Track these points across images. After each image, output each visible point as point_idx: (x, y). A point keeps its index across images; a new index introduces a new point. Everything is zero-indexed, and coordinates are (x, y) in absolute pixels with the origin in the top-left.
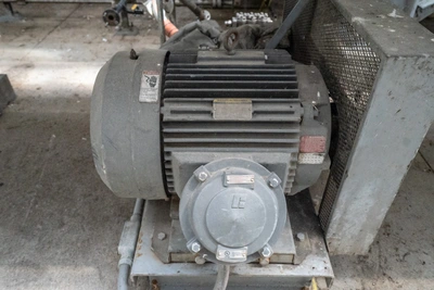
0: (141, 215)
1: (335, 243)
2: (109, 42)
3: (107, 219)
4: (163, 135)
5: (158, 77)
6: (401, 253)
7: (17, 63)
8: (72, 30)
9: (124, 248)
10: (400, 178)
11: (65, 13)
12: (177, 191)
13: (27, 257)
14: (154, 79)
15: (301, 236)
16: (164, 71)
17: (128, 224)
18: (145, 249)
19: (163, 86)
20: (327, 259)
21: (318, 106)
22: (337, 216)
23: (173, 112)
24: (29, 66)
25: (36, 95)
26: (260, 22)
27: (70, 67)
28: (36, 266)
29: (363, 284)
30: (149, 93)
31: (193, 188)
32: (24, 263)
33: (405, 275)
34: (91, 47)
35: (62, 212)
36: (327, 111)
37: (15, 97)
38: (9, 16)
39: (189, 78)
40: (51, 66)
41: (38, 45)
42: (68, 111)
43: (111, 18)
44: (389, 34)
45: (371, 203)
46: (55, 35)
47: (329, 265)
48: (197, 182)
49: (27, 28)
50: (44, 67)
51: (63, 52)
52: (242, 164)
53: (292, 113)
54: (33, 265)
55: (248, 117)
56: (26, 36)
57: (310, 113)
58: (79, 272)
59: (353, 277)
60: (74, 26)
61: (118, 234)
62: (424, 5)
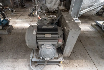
0: (34, 50)
1: (64, 55)
2: (29, 18)
3: (28, 51)
4: (37, 40)
5: (36, 30)
6: (75, 55)
7: (14, 22)
8: (23, 16)
9: (31, 56)
10: (74, 46)
11: (22, 13)
12: (39, 48)
13: (15, 57)
14: (36, 31)
15: (59, 54)
16: (37, 29)
17: (32, 52)
18: (34, 57)
19: (37, 32)
20: (63, 58)
21: (61, 35)
22: (64, 51)
23: (38, 36)
24: (16, 23)
25: (17, 28)
26: (54, 17)
27: (23, 23)
28: (17, 59)
29: (69, 61)
30: (35, 33)
31: (41, 49)
32: (15, 58)
33: (76, 59)
34: (26, 19)
35: (21, 49)
36: (63, 36)
37: (13, 29)
38: (12, 14)
39: (41, 31)
40: (20, 23)
41: (17, 19)
42: (22, 31)
43: (30, 15)
44: (71, 25)
45: (70, 49)
46: (20, 17)
47: (63, 59)
48: (42, 48)
49: (16, 16)
50: (18, 23)
51: (22, 20)
52: (49, 45)
53: (57, 36)
54: (16, 59)
55: (50, 37)
56: (15, 17)
57: (60, 36)
58: (24, 60)
59: (68, 60)
60: (24, 15)
61: (30, 53)
62: (80, 14)
